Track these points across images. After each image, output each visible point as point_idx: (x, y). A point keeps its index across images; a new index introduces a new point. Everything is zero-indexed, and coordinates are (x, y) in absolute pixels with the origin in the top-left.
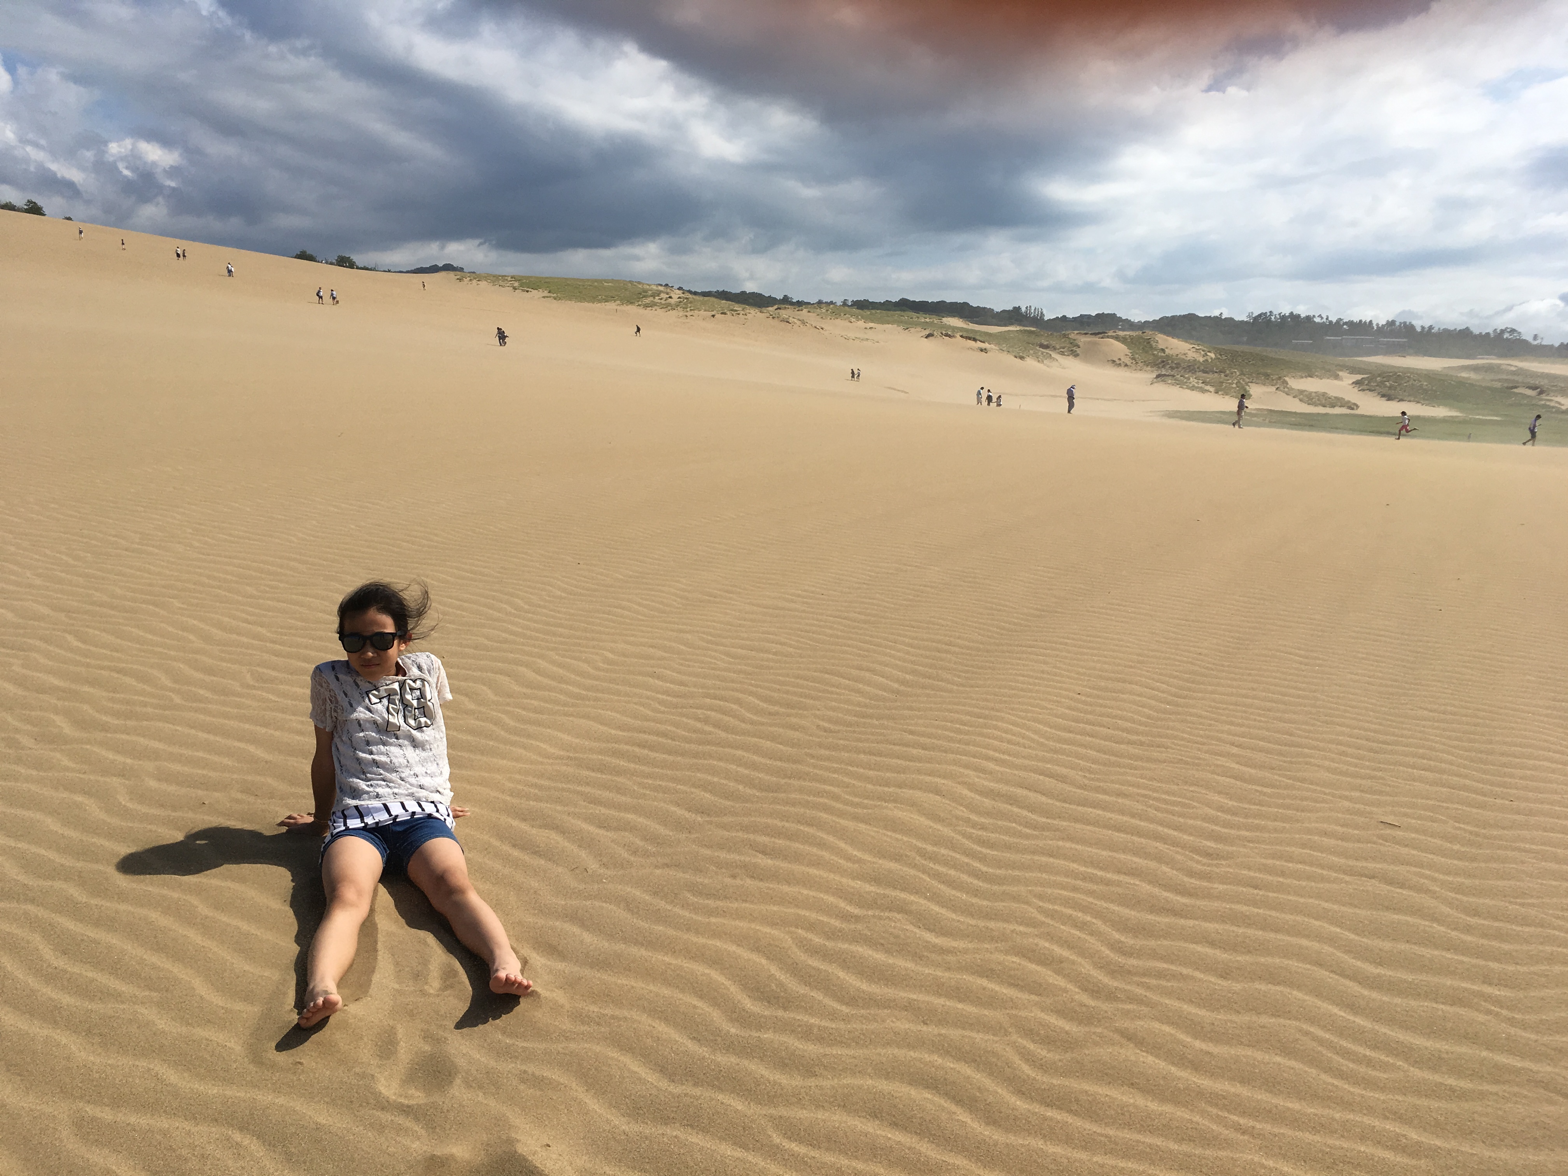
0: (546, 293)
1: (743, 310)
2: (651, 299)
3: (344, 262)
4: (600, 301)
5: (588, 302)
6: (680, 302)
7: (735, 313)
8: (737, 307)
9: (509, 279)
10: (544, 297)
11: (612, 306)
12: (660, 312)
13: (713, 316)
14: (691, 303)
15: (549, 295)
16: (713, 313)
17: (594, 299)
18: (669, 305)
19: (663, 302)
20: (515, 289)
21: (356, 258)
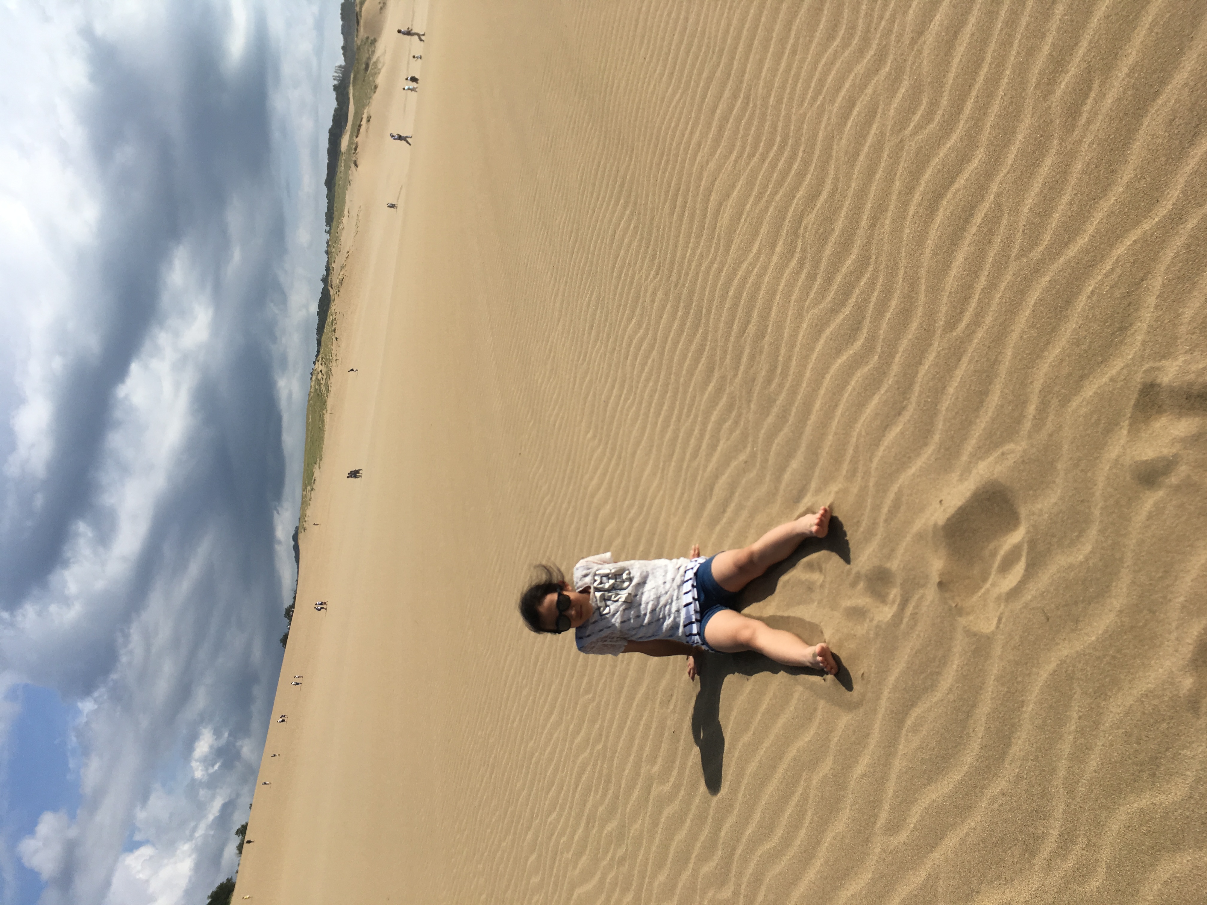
0: (317, 466)
1: (332, 315)
2: (322, 386)
3: (289, 613)
4: (323, 426)
5: (324, 434)
6: (325, 364)
7: (334, 322)
8: (330, 319)
9: (305, 493)
10: (320, 468)
11: (327, 417)
12: (333, 380)
13: (336, 339)
14: (326, 356)
15: (318, 464)
16: (334, 339)
17: (321, 430)
18: (327, 373)
19: (324, 377)
20: (312, 489)
21: (287, 604)
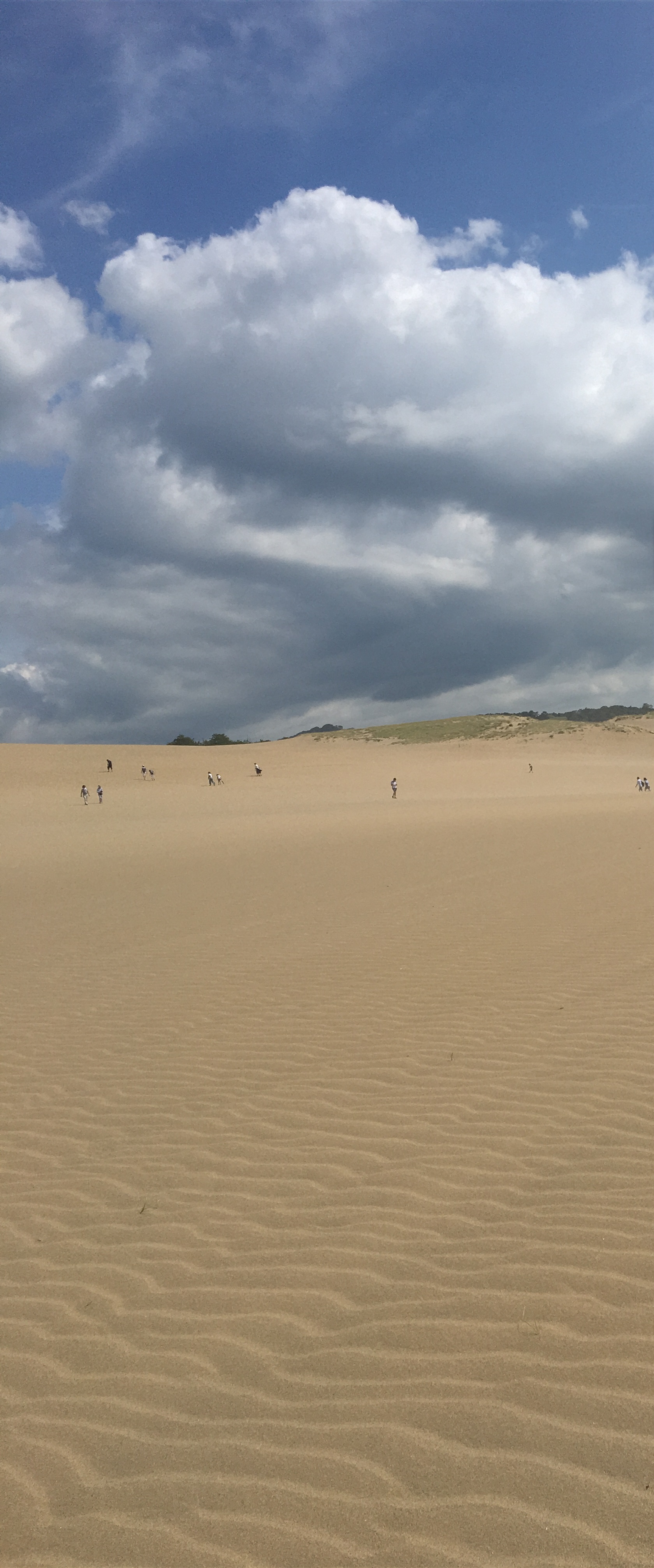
0: (396, 740)
1: (579, 726)
2: (493, 729)
3: (220, 740)
4: (445, 739)
5: (435, 741)
6: (520, 728)
7: (571, 731)
8: (574, 724)
9: (364, 731)
10: (393, 744)
11: (455, 742)
12: (501, 740)
14: (530, 727)
15: (399, 740)
16: (551, 734)
17: (441, 737)
18: (510, 732)
19: (504, 730)
